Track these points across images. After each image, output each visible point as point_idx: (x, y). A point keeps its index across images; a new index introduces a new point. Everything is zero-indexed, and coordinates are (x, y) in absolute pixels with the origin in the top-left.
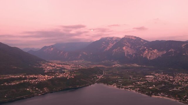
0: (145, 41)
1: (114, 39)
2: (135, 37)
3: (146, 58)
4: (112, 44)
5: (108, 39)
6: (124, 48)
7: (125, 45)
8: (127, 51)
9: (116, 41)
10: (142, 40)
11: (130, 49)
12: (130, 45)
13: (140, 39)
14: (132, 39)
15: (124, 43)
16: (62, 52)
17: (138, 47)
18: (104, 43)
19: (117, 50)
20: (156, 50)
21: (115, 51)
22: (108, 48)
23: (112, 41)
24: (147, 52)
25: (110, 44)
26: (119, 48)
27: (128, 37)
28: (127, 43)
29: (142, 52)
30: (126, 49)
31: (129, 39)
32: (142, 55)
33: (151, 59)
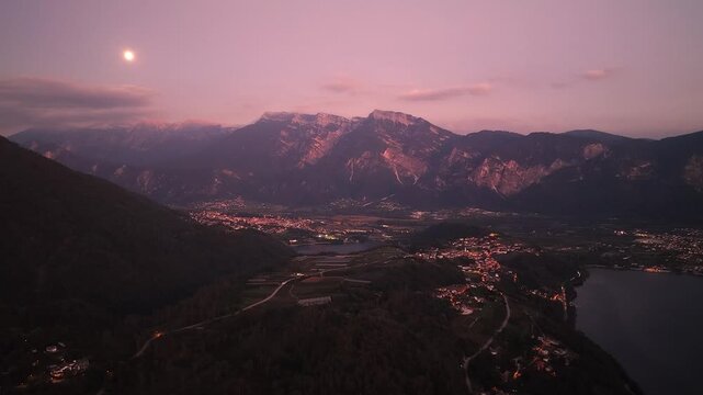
1: (324, 123)
2: (409, 117)
3: (486, 188)
4: (323, 137)
5: (295, 120)
6: (386, 155)
7: (385, 147)
8: (399, 165)
9: (332, 127)
11: (407, 157)
12: (398, 145)
13: (428, 124)
14: (399, 125)
16: (121, 170)
17: (427, 150)
18: (284, 133)
19: (362, 162)
20: (514, 162)
21: (355, 166)
22: (312, 156)
23: (316, 130)
24: (486, 169)
25: (316, 139)
26: (365, 154)
27: (384, 118)
28: (387, 139)
29: (470, 169)
30: (394, 158)
31: (389, 122)
32: (473, 178)
33: (504, 192)
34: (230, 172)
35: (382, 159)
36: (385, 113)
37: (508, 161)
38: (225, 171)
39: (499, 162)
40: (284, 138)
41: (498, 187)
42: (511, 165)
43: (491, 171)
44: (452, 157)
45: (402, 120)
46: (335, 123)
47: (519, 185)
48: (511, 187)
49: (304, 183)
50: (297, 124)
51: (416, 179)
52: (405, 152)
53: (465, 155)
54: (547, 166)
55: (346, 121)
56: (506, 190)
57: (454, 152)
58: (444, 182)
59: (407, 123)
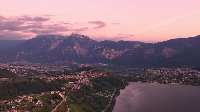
1: (57, 38)
2: (83, 36)
3: (104, 57)
4: (56, 42)
5: (48, 37)
6: (75, 47)
7: (75, 45)
8: (79, 51)
9: (59, 39)
10: (90, 40)
11: (81, 48)
12: (79, 45)
13: (89, 38)
14: (80, 38)
17: (88, 46)
18: (44, 41)
19: (67, 50)
21: (65, 51)
22: (52, 48)
23: (54, 40)
24: (105, 51)
25: (54, 43)
26: (68, 47)
28: (76, 42)
29: (100, 51)
30: (77, 48)
31: (77, 38)
32: (101, 54)
33: (110, 58)
34: (23, 53)
35: (74, 49)
36: (75, 35)
37: (111, 49)
38: (22, 52)
39: (109, 49)
40: (43, 42)
41: (108, 57)
42: (113, 50)
43: (106, 52)
44: (95, 48)
45: (80, 37)
46: (60, 37)
47: (115, 56)
49: (47, 56)
50: (48, 38)
51: (84, 55)
52: (81, 47)
53: (99, 47)
54: (123, 51)
55: (64, 37)
56: (111, 58)
57: (96, 46)
58: (92, 56)
59: (82, 38)
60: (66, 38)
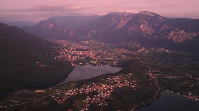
0: (163, 18)
1: (126, 15)
2: (152, 13)
3: (171, 40)
4: (124, 20)
6: (141, 26)
7: (142, 23)
8: (145, 30)
9: (128, 16)
10: (160, 17)
11: (148, 27)
12: (147, 23)
13: (158, 16)
14: (149, 16)
15: (140, 21)
16: (66, 30)
17: (156, 25)
18: (113, 18)
19: (133, 29)
20: (184, 31)
21: (131, 30)
22: (120, 26)
23: (123, 17)
24: (172, 33)
25: (122, 21)
26: (135, 26)
27: (144, 14)
28: (143, 21)
29: (166, 33)
30: (144, 28)
31: (145, 15)
32: (167, 36)
33: (178, 42)
34: (94, 31)
35: (140, 28)
36: (144, 12)
37: (181, 30)
39: (178, 31)
40: (113, 20)
41: (176, 40)
42: (182, 32)
43: (174, 34)
44: (163, 28)
45: (149, 14)
46: (130, 15)
47: (184, 40)
48: (181, 40)
49: (113, 36)
50: (118, 15)
51: (151, 35)
53: (168, 27)
54: (197, 33)
55: (133, 14)
57: (164, 26)
58: (157, 37)
59: (151, 15)
60: (135, 15)
